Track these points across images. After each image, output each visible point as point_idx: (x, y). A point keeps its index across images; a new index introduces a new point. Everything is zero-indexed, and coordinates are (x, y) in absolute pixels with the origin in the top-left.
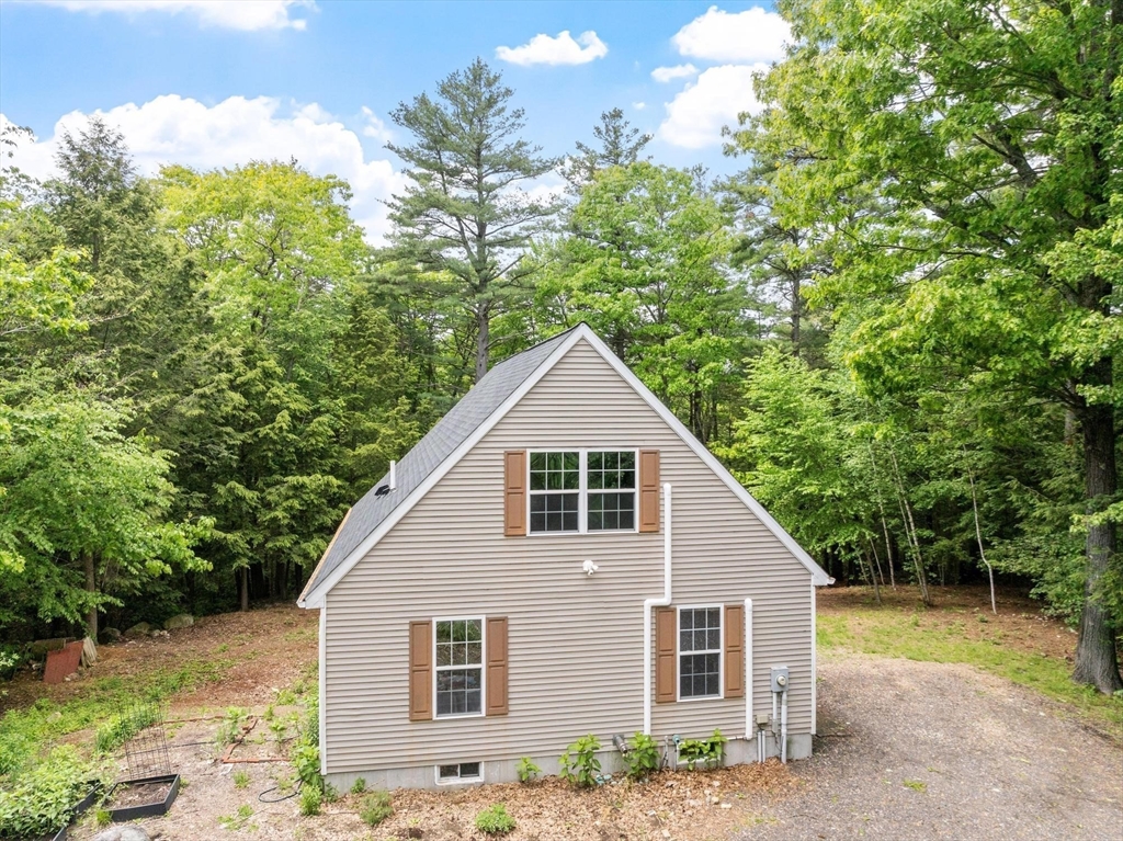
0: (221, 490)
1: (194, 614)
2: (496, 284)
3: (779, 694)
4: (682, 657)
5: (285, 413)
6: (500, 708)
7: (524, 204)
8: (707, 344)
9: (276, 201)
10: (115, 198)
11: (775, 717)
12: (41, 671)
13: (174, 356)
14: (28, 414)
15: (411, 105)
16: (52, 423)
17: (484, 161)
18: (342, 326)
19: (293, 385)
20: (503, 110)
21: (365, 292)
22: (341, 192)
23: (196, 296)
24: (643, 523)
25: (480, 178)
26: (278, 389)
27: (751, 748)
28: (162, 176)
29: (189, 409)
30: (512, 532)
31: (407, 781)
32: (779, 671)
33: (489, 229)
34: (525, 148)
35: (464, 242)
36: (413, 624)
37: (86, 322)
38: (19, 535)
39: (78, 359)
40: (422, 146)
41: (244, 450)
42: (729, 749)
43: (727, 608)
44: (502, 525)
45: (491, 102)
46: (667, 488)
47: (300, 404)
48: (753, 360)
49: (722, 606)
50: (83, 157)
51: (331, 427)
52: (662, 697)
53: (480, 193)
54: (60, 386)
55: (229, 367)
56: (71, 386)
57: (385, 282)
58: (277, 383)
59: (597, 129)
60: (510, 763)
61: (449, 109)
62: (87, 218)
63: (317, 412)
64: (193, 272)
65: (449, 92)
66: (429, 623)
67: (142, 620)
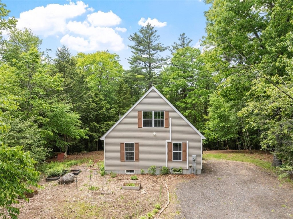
0: (92, 124)
1: (87, 151)
2: (153, 78)
3: (194, 161)
4: (174, 152)
5: (105, 108)
6: (137, 160)
7: (160, 58)
8: (203, 91)
9: (102, 60)
10: (67, 62)
11: (193, 165)
12: (57, 158)
13: (80, 95)
14: (53, 106)
15: (133, 35)
16: (57, 108)
17: (150, 48)
18: (117, 89)
19: (106, 102)
20: (155, 35)
21: (122, 81)
22: (117, 57)
23: (85, 82)
24: (165, 126)
25: (149, 52)
26: (103, 103)
27: (188, 171)
28: (78, 55)
29: (84, 106)
30: (139, 127)
31: (120, 172)
32: (194, 156)
33: (152, 65)
34: (160, 45)
35: (146, 68)
36: (121, 143)
37: (63, 88)
38: (52, 130)
39: (61, 96)
40: (136, 45)
41: (96, 116)
42: (184, 171)
43: (183, 143)
44: (137, 125)
45: (152, 34)
46: (170, 119)
47: (108, 106)
48: (210, 95)
49: (182, 143)
50: (61, 53)
51: (115, 111)
52: (170, 160)
53: (149, 56)
54: (58, 101)
55: (92, 98)
56: (60, 101)
57: (127, 78)
58: (103, 101)
59: (179, 38)
60: (140, 170)
61: (141, 36)
62: (62, 66)
63: (112, 108)
64: (84, 77)
65: (141, 32)
66: (124, 143)
67: (76, 151)
